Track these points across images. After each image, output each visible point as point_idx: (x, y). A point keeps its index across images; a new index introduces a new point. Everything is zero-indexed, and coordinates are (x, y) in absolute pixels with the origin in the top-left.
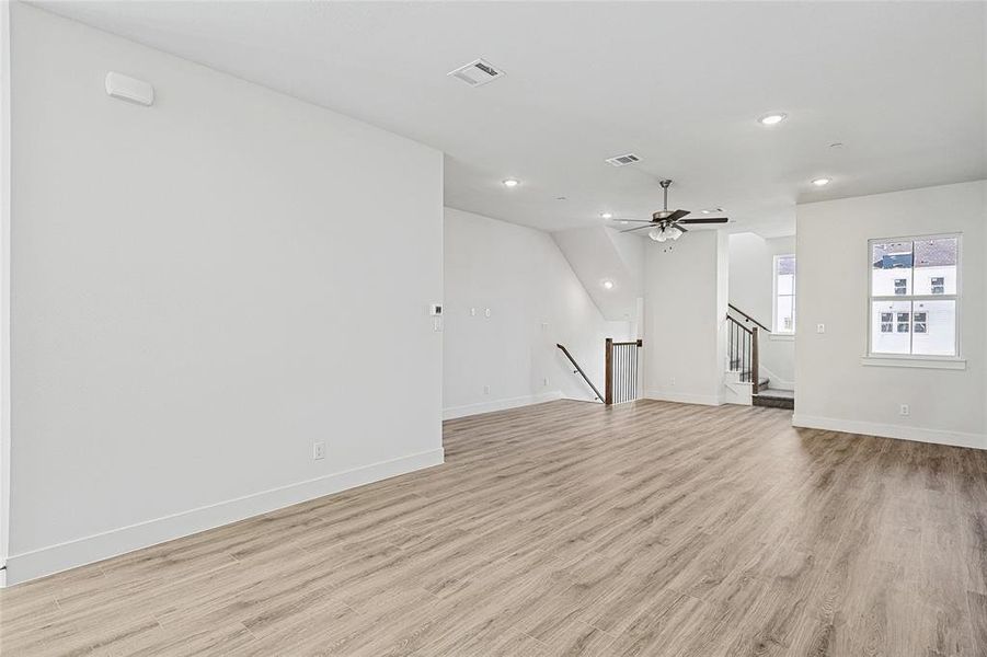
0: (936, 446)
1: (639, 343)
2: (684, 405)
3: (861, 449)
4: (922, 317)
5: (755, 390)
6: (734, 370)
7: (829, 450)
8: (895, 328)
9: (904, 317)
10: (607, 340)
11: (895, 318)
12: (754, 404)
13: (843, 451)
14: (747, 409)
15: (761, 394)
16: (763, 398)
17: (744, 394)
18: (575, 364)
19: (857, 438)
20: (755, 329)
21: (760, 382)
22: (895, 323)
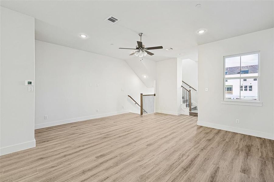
0: (250, 137)
1: (155, 95)
2: (166, 115)
3: (218, 139)
4: (251, 87)
5: (190, 110)
6: (184, 104)
7: (204, 139)
8: (248, 90)
9: (246, 87)
10: (141, 94)
11: (243, 87)
12: (190, 115)
13: (210, 140)
14: (187, 116)
15: (192, 111)
16: (193, 113)
17: (187, 111)
18: (135, 101)
19: (219, 131)
20: (190, 90)
21: (192, 107)
22: (244, 89)
